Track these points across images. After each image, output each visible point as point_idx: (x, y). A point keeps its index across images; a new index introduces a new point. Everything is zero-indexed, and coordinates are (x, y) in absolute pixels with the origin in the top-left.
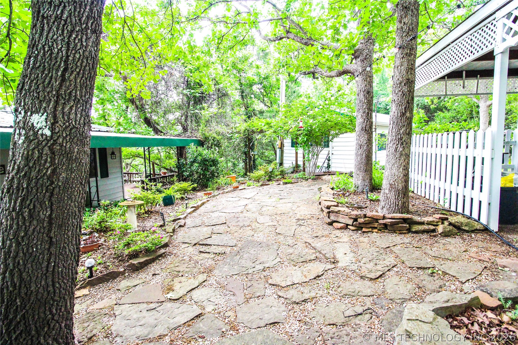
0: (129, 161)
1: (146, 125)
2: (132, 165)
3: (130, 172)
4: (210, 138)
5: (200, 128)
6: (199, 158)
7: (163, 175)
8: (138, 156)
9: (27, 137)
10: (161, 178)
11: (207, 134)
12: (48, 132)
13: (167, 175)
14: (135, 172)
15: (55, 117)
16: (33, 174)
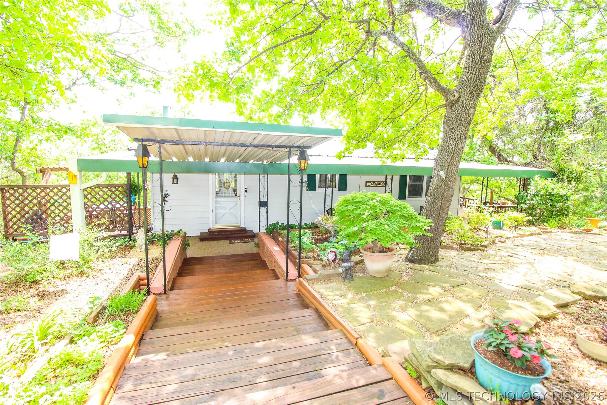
0: (466, 186)
1: (490, 153)
2: (469, 190)
3: (466, 197)
4: (566, 170)
5: (554, 158)
6: (542, 192)
7: (501, 205)
8: (476, 182)
9: (438, 179)
10: (498, 207)
11: (563, 165)
12: (444, 178)
13: (506, 205)
14: (471, 198)
15: (447, 172)
16: (439, 191)
